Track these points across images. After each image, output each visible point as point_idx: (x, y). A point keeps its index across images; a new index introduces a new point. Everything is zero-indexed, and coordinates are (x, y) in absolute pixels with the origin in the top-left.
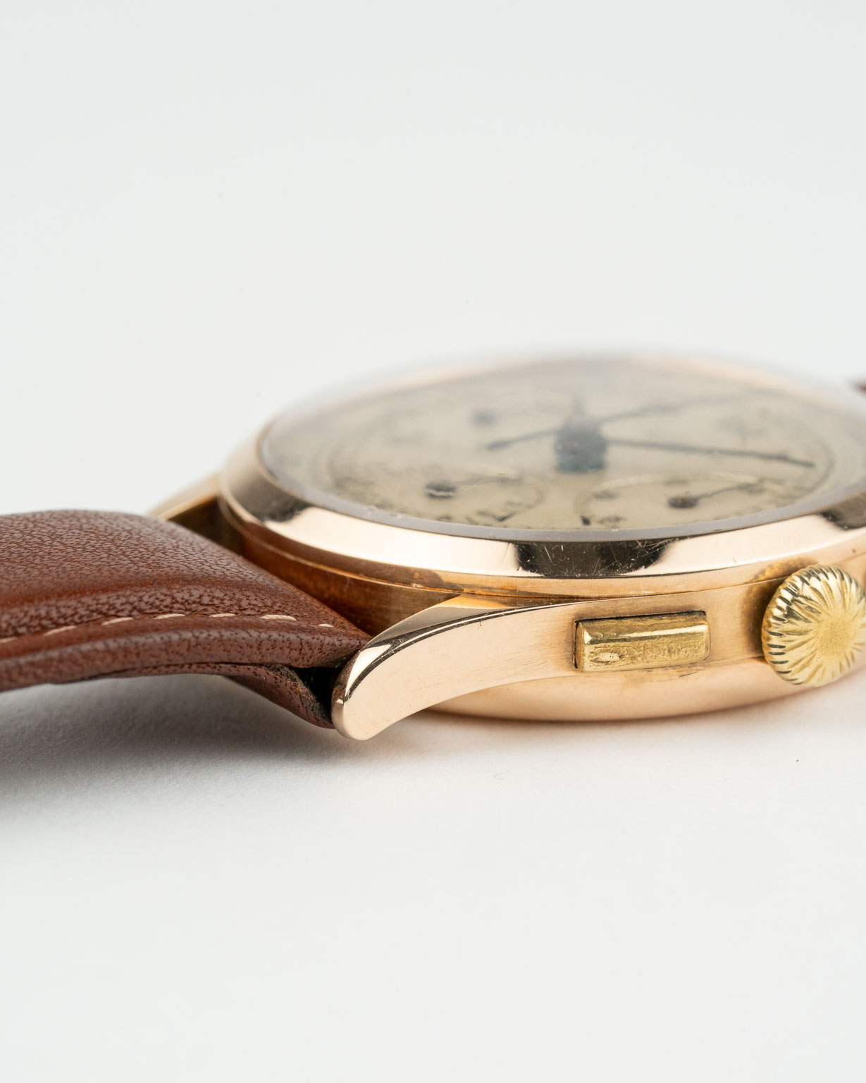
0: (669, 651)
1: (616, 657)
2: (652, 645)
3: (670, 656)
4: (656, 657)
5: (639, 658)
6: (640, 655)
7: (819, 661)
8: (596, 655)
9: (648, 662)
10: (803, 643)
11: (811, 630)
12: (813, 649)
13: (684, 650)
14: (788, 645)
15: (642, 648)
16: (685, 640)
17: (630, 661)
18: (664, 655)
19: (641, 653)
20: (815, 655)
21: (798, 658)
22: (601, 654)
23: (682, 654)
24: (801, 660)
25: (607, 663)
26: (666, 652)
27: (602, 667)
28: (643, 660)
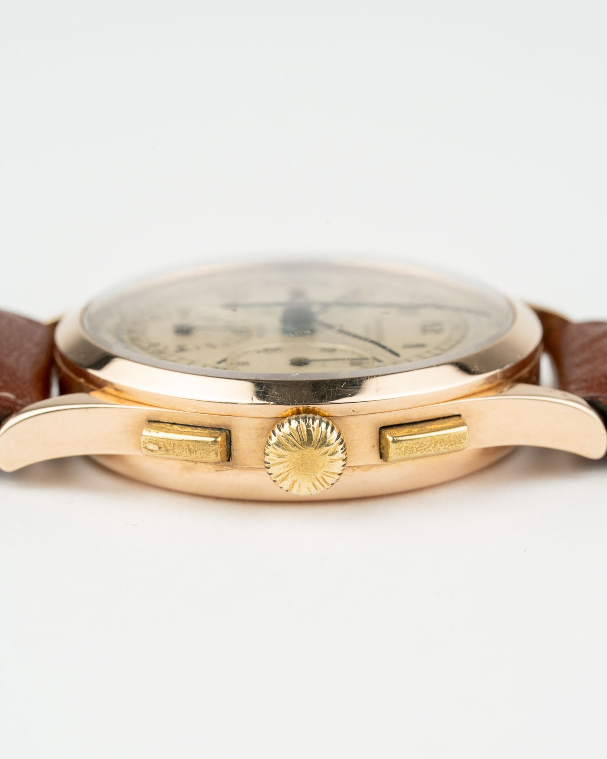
0: (190, 451)
1: (156, 448)
2: (179, 444)
3: (191, 454)
4: (181, 453)
5: (171, 452)
6: (171, 450)
7: (294, 478)
8: (146, 443)
9: (177, 455)
10: (281, 463)
11: (286, 455)
12: (288, 469)
13: (199, 452)
14: (271, 462)
15: (172, 445)
16: (201, 445)
17: (165, 452)
18: (186, 452)
19: (171, 448)
20: (290, 473)
21: (279, 473)
22: (148, 444)
23: (198, 455)
24: (281, 474)
25: (152, 451)
26: (188, 451)
27: (150, 453)
28: (173, 453)
